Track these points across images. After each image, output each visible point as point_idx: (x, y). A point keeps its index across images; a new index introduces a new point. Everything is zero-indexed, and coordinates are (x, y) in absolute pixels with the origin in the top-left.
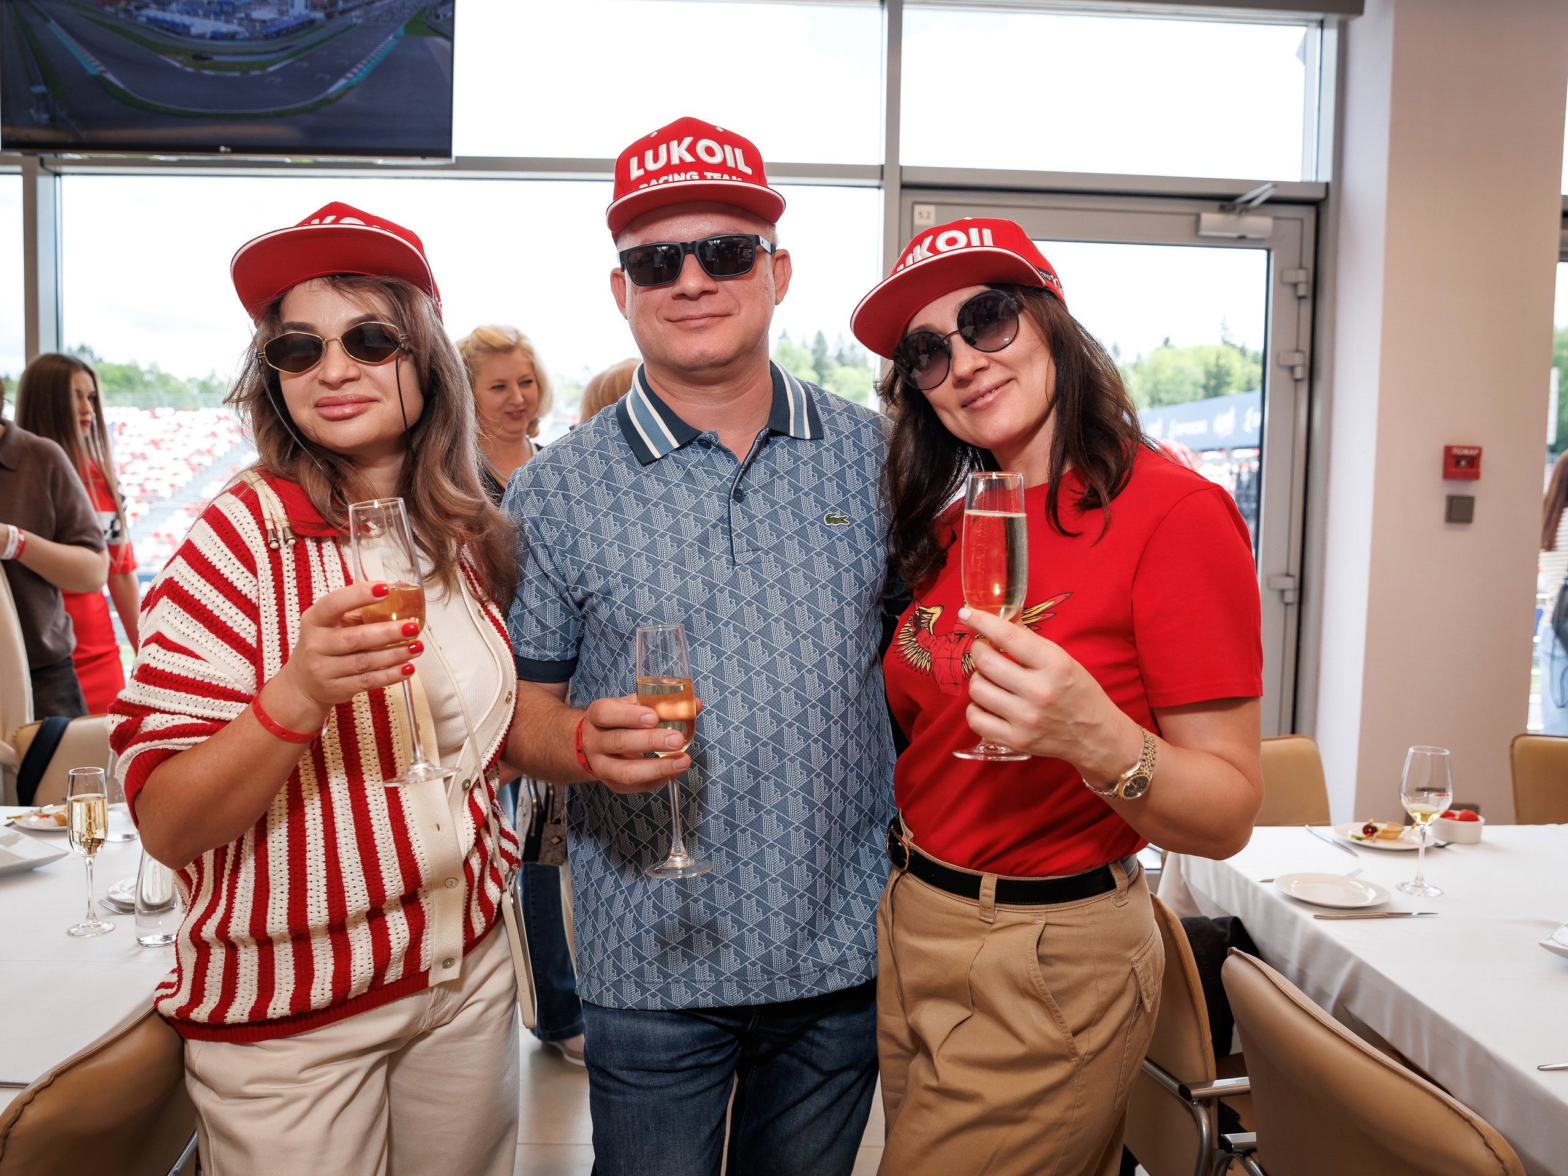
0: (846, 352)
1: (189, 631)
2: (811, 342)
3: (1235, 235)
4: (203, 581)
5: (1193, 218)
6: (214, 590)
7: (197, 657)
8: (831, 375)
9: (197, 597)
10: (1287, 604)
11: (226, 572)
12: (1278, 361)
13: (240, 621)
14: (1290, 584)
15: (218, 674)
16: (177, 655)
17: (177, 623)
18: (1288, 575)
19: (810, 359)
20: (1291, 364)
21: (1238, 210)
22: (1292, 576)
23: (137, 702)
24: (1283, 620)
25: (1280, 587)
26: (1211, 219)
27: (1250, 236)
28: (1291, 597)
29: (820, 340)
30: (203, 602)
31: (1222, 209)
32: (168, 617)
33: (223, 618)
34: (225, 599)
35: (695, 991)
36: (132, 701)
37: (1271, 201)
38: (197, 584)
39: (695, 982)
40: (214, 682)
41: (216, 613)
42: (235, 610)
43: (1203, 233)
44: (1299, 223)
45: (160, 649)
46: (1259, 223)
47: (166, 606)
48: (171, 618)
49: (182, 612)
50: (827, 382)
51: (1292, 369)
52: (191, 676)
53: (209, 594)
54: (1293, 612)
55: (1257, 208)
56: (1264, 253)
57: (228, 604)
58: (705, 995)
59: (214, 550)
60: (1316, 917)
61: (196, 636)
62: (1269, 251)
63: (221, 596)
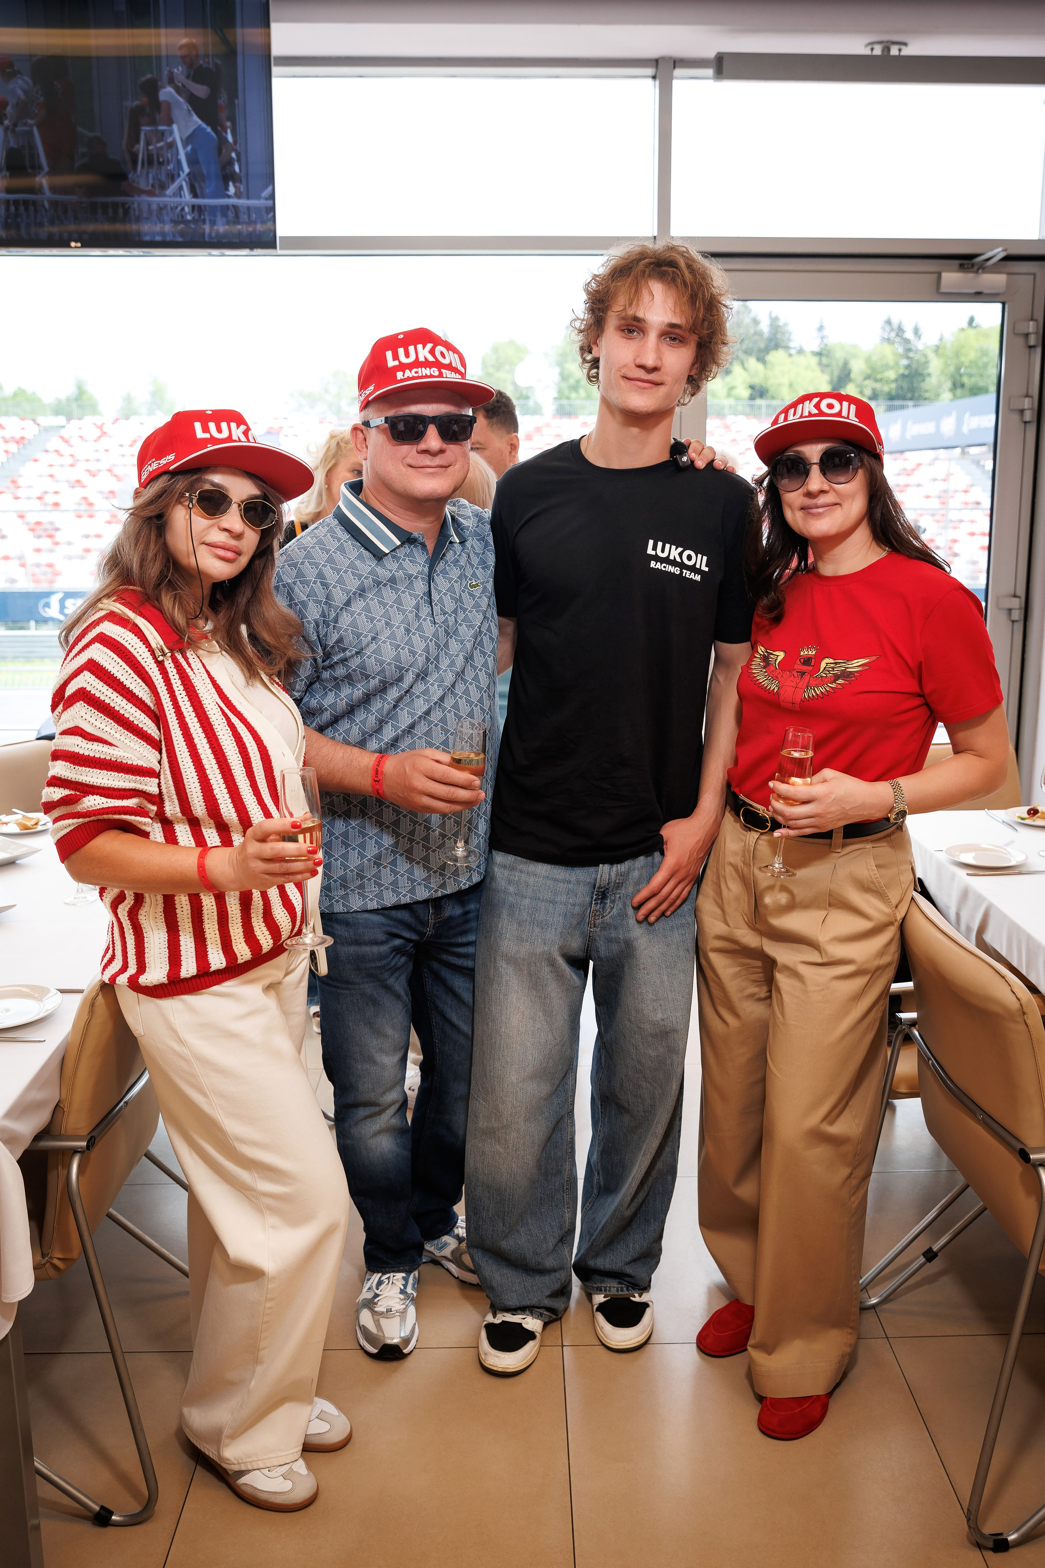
1: (102, 726)
3: (973, 291)
4: (111, 690)
5: (936, 275)
6: (119, 696)
7: (111, 744)
9: (107, 701)
10: (1013, 622)
11: (127, 683)
12: (1009, 406)
13: (138, 716)
14: (1016, 603)
15: (126, 755)
16: (95, 744)
17: (92, 720)
18: (1015, 596)
20: (1021, 407)
21: (976, 268)
22: (1019, 597)
23: (73, 780)
24: (1010, 635)
25: (1008, 606)
26: (951, 278)
27: (986, 291)
28: (1017, 615)
30: (112, 705)
31: (962, 268)
32: (85, 716)
33: (127, 715)
34: (127, 702)
35: (398, 894)
36: (69, 779)
37: (1008, 258)
38: (106, 693)
39: (398, 888)
40: (124, 761)
41: (122, 712)
42: (134, 708)
43: (943, 290)
44: (1032, 277)
45: (84, 740)
46: (996, 280)
47: (83, 709)
48: (87, 717)
49: (97, 713)
51: (1022, 412)
52: (108, 758)
53: (116, 700)
54: (1019, 627)
55: (995, 264)
56: (999, 306)
57: (130, 705)
58: (405, 896)
59: (117, 667)
60: (968, 874)
61: (108, 729)
62: (1004, 304)
63: (124, 700)
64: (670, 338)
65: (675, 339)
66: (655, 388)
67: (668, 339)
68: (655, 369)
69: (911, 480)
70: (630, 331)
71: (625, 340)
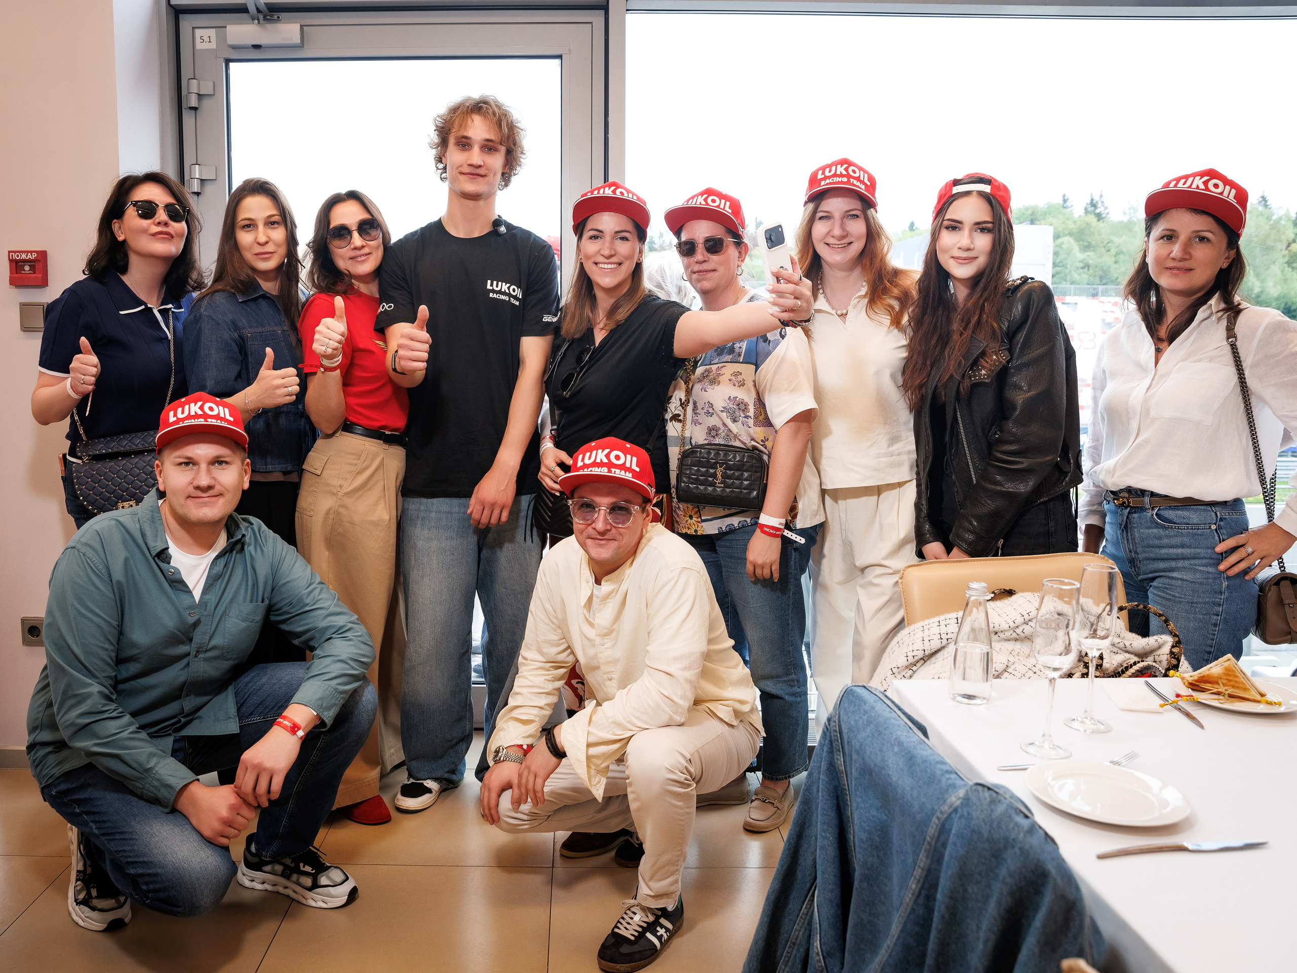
65: (490, 148)
66: (481, 178)
67: (487, 149)
68: (480, 167)
71: (460, 151)
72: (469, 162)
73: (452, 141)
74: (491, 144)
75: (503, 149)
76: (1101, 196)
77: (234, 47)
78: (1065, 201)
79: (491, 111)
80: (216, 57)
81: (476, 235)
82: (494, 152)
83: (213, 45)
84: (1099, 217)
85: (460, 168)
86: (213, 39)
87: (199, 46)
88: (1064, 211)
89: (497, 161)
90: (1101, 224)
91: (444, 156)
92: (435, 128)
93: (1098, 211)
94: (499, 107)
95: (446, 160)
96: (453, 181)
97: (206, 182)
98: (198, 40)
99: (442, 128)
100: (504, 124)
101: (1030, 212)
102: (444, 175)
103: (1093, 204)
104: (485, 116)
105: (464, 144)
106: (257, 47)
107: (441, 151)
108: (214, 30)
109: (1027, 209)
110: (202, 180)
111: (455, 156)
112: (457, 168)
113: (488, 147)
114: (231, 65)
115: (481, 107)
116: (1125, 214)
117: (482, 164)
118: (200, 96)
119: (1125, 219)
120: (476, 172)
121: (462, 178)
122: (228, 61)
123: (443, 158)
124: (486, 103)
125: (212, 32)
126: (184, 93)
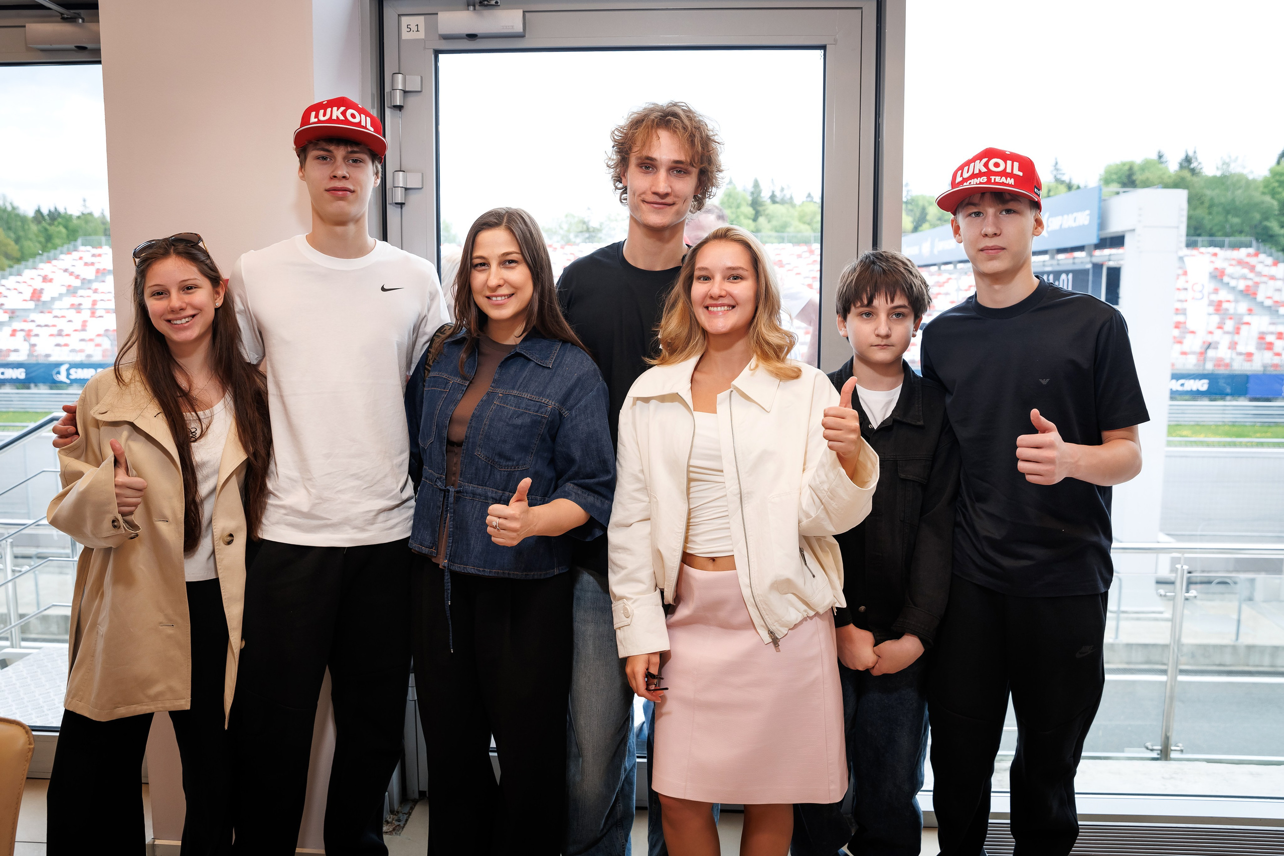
0: (778, 194)
2: (750, 187)
8: (764, 210)
19: (750, 198)
29: (756, 185)
50: (761, 215)
64: (677, 171)
65: (680, 171)
66: (668, 208)
67: (675, 172)
68: (667, 195)
69: (942, 290)
70: (647, 168)
71: (643, 174)
72: (654, 189)
73: (633, 161)
74: (680, 165)
75: (695, 171)
76: (1195, 152)
77: (446, 37)
78: (1160, 157)
79: (680, 125)
80: (425, 48)
81: (658, 269)
82: (685, 175)
83: (421, 35)
84: (1193, 171)
85: (643, 196)
86: (422, 28)
87: (405, 35)
88: (1161, 166)
89: (686, 186)
90: (1195, 179)
91: (624, 176)
92: (612, 144)
93: (1192, 166)
94: (690, 119)
95: (627, 181)
96: (634, 208)
97: (411, 191)
98: (404, 29)
99: (622, 144)
100: (697, 140)
101: (1127, 167)
102: (624, 195)
103: (1188, 160)
104: (675, 132)
105: (648, 165)
106: (472, 37)
107: (620, 171)
108: (422, 18)
109: (1124, 164)
110: (406, 189)
111: (638, 180)
112: (640, 195)
113: (677, 169)
114: (441, 56)
115: (669, 121)
116: (1218, 168)
117: (669, 190)
118: (405, 92)
119: (1218, 174)
120: (663, 200)
121: (644, 207)
122: (437, 53)
123: (623, 178)
124: (675, 115)
125: (420, 20)
126: (387, 89)
